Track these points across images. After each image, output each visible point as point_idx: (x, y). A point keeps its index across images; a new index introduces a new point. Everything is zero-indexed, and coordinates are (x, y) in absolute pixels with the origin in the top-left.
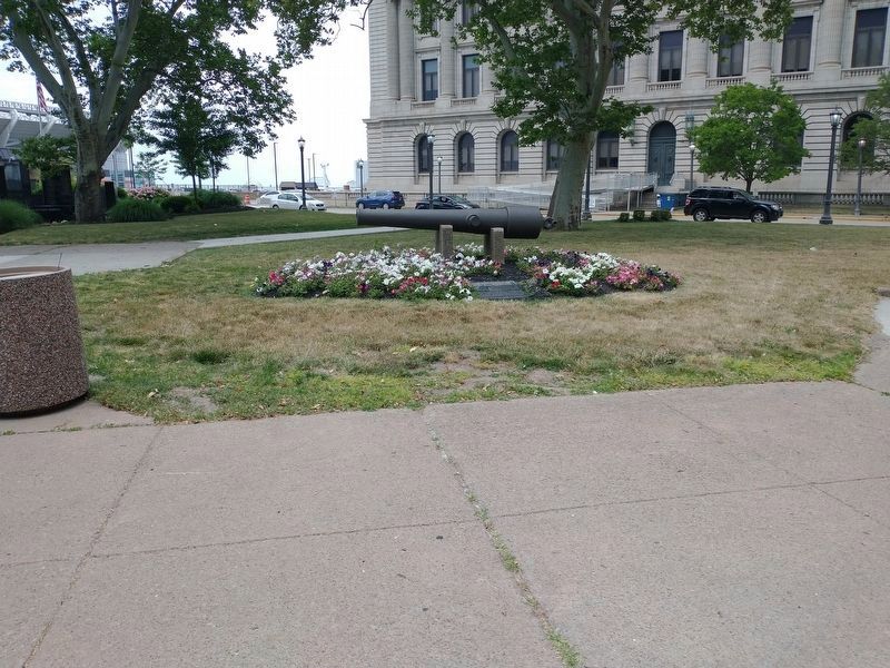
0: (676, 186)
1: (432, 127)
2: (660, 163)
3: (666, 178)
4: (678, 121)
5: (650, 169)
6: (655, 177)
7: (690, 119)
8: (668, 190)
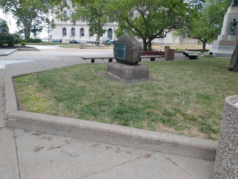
0: (113, 40)
1: (66, 26)
2: (110, 36)
3: (111, 39)
4: (113, 28)
5: (108, 37)
6: (109, 38)
7: (115, 28)
8: (111, 41)
